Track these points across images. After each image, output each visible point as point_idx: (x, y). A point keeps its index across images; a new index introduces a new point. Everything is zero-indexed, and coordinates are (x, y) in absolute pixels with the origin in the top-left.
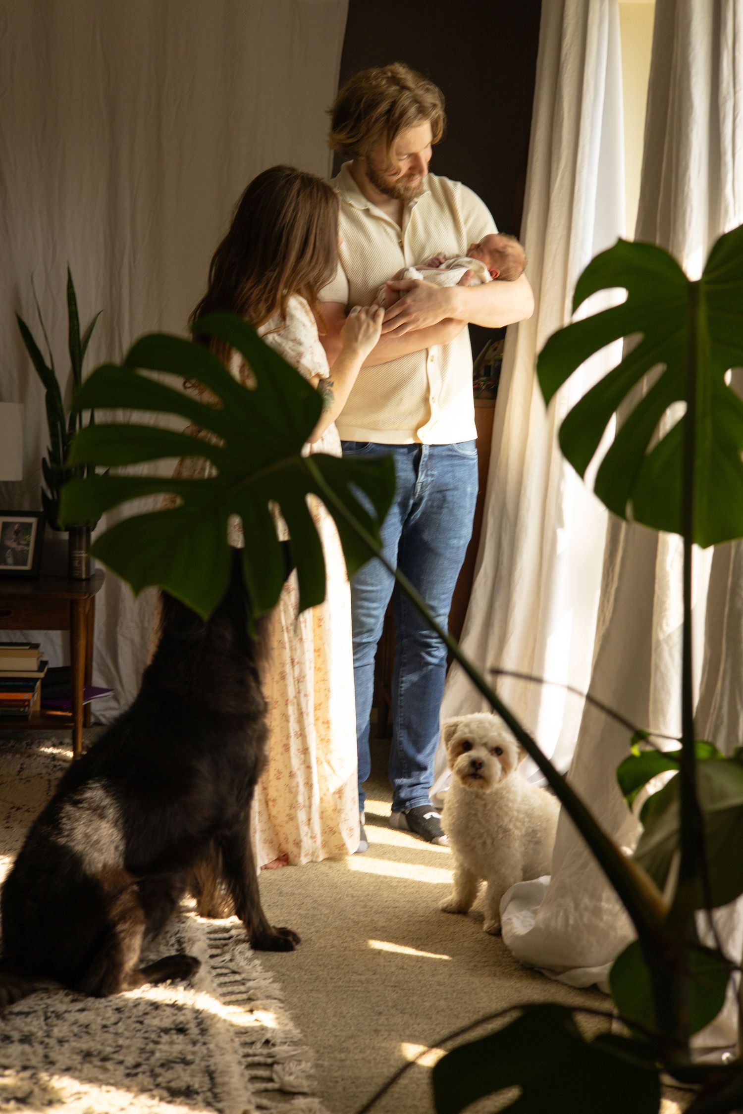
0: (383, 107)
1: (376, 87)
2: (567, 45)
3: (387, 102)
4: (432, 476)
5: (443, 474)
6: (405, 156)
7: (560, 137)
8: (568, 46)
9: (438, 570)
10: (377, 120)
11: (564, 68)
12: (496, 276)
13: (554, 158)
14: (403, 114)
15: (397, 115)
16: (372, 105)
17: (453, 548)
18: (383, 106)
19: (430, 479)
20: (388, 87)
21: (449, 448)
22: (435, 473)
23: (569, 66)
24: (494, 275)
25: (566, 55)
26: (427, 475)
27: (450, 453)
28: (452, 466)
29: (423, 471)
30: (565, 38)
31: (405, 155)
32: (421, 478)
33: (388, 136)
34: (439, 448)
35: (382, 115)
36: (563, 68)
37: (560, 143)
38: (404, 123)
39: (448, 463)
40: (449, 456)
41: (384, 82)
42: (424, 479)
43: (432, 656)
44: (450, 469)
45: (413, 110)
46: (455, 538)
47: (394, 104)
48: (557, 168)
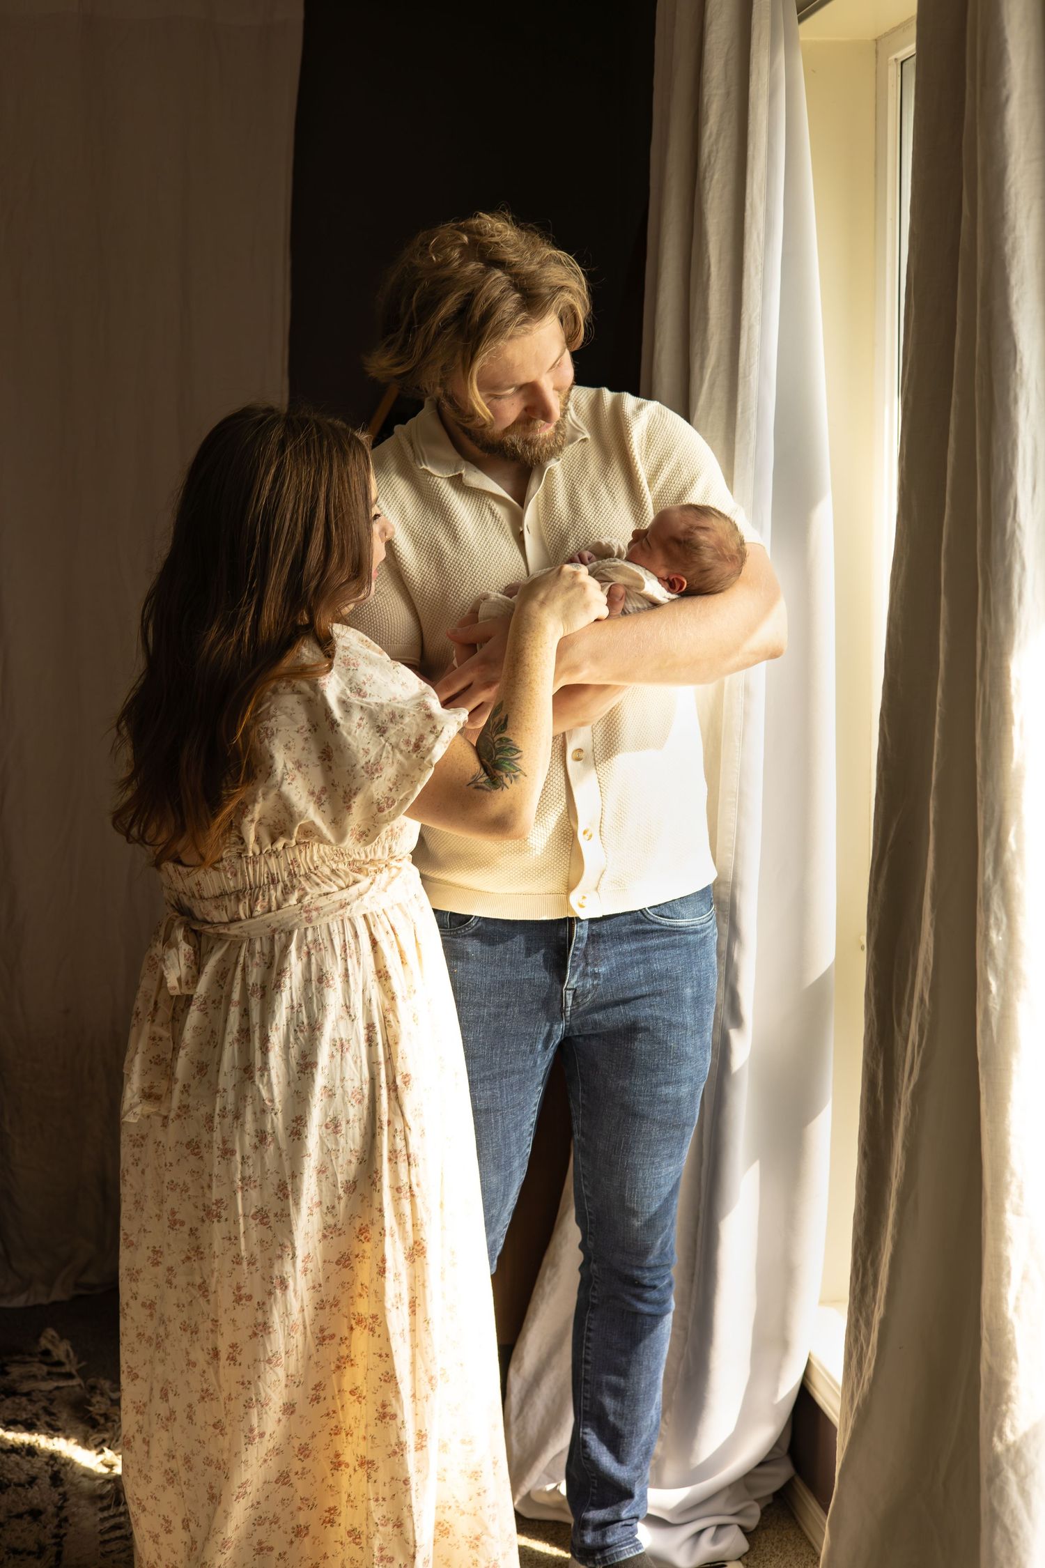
0: (449, 306)
1: (440, 266)
2: (710, 137)
3: (459, 293)
4: (596, 975)
5: (622, 969)
6: (511, 391)
7: (705, 310)
8: (714, 137)
9: (641, 1146)
10: (438, 334)
11: (708, 180)
12: (681, 588)
13: (696, 348)
14: (488, 315)
15: (477, 314)
16: (431, 303)
17: (666, 1102)
18: (449, 303)
19: (589, 983)
20: (461, 265)
21: (637, 917)
22: (602, 970)
23: (716, 177)
24: (677, 588)
25: (709, 157)
26: (584, 975)
27: (639, 927)
28: (644, 950)
29: (574, 969)
30: (707, 123)
31: (511, 387)
32: (572, 981)
33: (464, 359)
34: (613, 920)
35: (446, 323)
36: (704, 178)
37: (706, 320)
38: (491, 332)
39: (634, 946)
40: (636, 933)
41: (456, 254)
42: (577, 982)
43: (645, 1301)
44: (639, 957)
45: (510, 303)
46: (667, 1083)
47: (469, 300)
48: (702, 367)
